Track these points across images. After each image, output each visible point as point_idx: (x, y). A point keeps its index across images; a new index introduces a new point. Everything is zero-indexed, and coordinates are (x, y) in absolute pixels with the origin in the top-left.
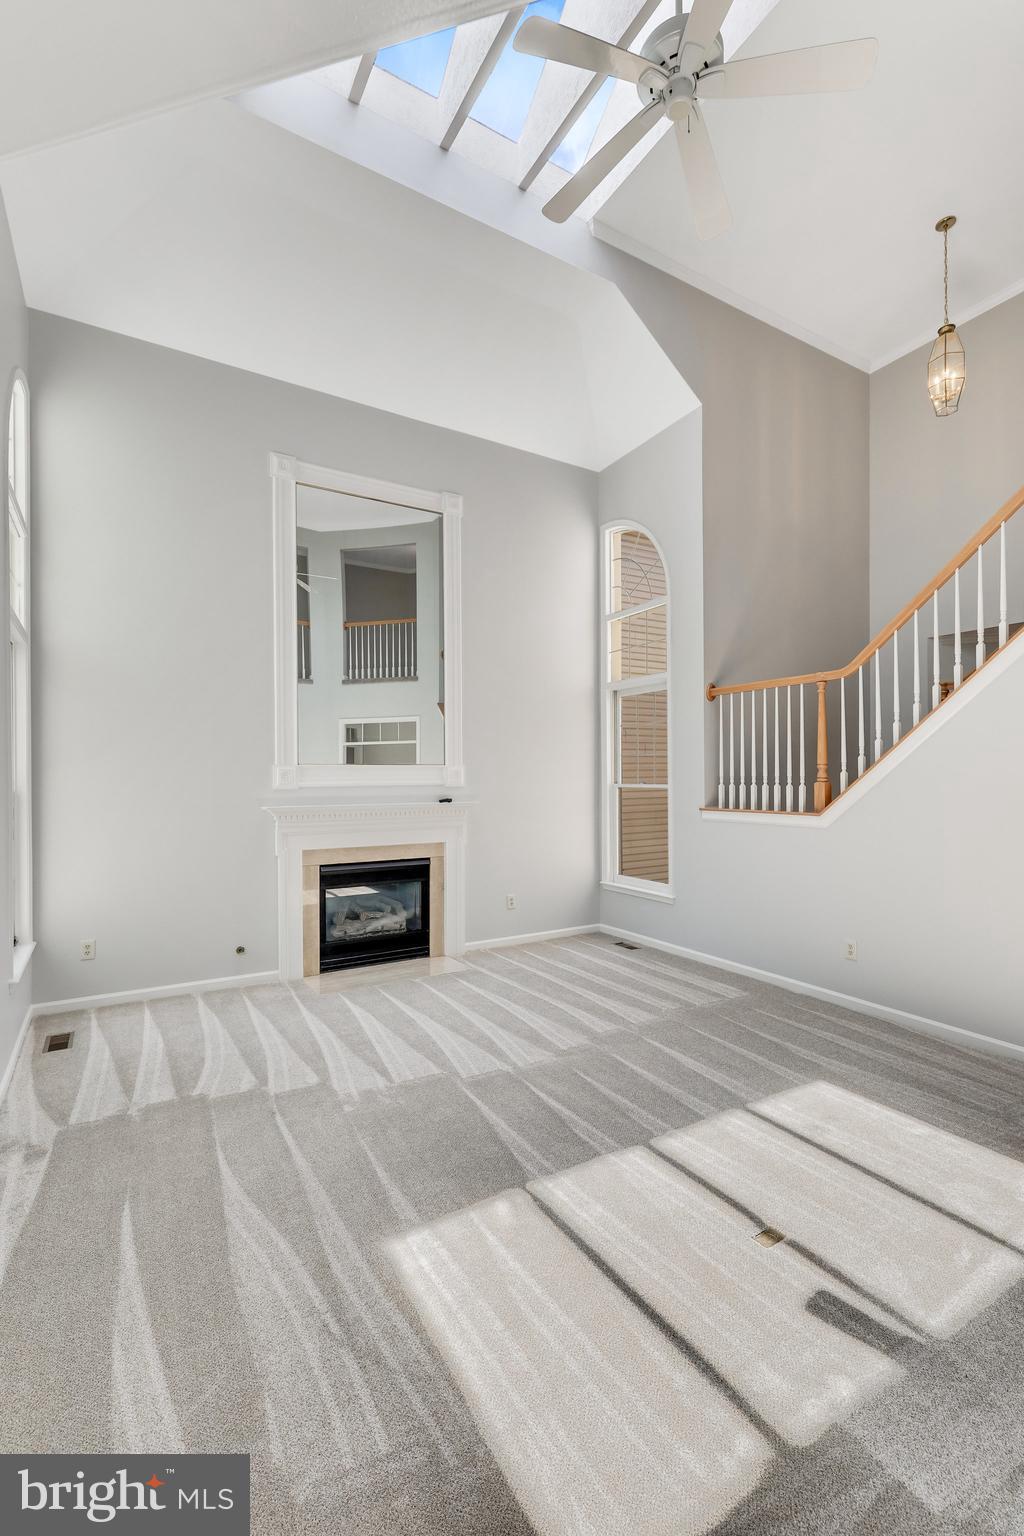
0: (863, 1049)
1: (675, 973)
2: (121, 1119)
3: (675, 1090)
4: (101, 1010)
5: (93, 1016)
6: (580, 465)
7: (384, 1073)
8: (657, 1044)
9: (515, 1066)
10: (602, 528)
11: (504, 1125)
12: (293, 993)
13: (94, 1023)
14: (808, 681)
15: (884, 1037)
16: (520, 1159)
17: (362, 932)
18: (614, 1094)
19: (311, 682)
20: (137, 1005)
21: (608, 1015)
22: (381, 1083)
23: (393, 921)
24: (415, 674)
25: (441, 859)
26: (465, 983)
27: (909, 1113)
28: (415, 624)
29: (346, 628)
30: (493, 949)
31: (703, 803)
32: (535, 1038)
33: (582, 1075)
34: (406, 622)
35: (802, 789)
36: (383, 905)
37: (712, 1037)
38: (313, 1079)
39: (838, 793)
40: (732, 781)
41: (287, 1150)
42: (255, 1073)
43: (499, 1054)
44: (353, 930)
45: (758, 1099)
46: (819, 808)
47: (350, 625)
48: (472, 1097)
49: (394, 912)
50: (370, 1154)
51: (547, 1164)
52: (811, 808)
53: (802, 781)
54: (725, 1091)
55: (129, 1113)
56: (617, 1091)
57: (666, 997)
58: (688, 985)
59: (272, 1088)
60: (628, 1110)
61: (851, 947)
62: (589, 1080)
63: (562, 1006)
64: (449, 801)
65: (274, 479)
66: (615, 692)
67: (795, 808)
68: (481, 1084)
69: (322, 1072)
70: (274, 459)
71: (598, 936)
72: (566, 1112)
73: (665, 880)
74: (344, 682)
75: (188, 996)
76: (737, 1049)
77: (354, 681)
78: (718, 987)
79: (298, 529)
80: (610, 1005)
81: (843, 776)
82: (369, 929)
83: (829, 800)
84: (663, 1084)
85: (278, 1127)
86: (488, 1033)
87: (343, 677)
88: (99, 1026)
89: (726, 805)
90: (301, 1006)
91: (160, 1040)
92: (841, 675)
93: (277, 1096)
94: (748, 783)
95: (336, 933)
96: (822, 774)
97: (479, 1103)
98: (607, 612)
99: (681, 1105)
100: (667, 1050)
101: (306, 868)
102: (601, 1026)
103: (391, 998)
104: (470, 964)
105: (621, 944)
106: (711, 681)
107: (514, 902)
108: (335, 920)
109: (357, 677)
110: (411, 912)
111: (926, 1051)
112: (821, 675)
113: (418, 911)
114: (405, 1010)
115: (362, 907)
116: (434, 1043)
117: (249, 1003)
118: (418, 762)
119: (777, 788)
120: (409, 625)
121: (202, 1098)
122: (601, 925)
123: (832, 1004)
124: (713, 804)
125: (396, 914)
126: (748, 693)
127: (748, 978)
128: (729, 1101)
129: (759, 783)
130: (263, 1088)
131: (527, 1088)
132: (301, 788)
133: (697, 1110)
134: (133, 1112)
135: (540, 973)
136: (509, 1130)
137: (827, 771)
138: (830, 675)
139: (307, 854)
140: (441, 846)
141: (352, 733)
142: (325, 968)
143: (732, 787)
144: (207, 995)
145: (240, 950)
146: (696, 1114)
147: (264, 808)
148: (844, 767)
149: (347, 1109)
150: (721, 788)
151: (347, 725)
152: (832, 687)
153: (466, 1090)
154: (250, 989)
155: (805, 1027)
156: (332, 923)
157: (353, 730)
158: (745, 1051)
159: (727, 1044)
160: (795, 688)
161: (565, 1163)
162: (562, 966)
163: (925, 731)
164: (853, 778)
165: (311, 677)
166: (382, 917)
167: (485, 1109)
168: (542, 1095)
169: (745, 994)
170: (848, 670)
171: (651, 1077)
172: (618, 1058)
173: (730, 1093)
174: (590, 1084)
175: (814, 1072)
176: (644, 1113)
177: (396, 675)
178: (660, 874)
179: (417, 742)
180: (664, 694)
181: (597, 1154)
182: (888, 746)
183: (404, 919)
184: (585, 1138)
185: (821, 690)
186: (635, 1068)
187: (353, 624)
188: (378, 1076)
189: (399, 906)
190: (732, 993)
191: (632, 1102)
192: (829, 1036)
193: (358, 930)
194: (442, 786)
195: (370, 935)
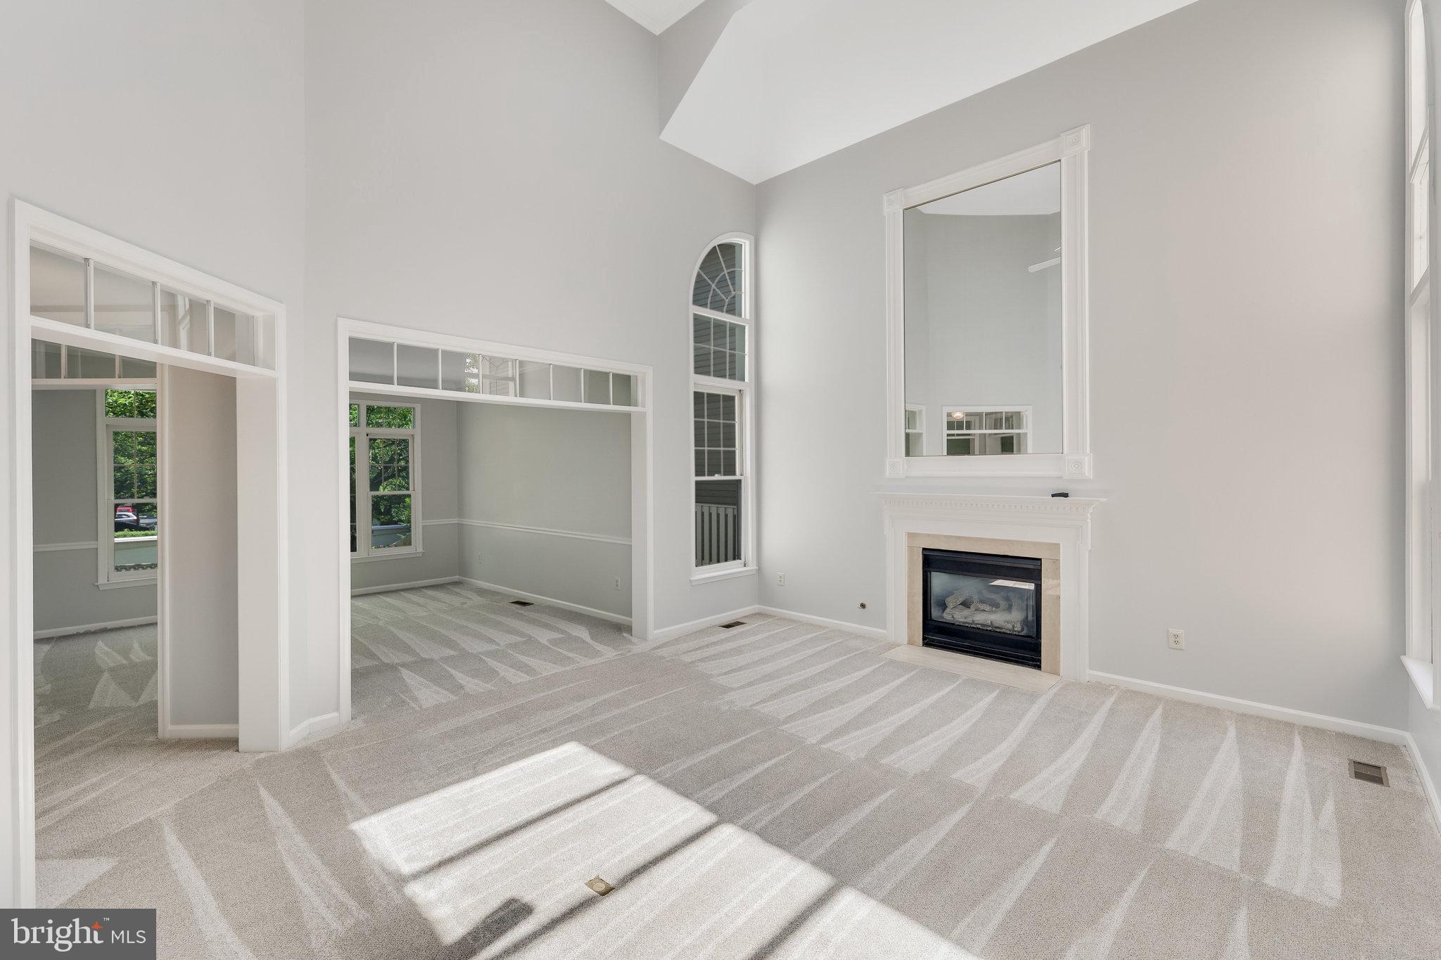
12: (869, 648)
23: (1004, 620)
25: (1056, 562)
64: (1066, 495)
82: (977, 620)
95: (945, 615)
101: (908, 548)
108: (944, 603)
113: (1028, 616)
125: (1011, 612)
132: (907, 477)
139: (910, 536)
140: (1055, 547)
142: (927, 642)
145: (863, 606)
156: (938, 605)
166: (993, 611)
183: (1018, 620)
193: (966, 618)
194: (1060, 478)
195: (979, 626)
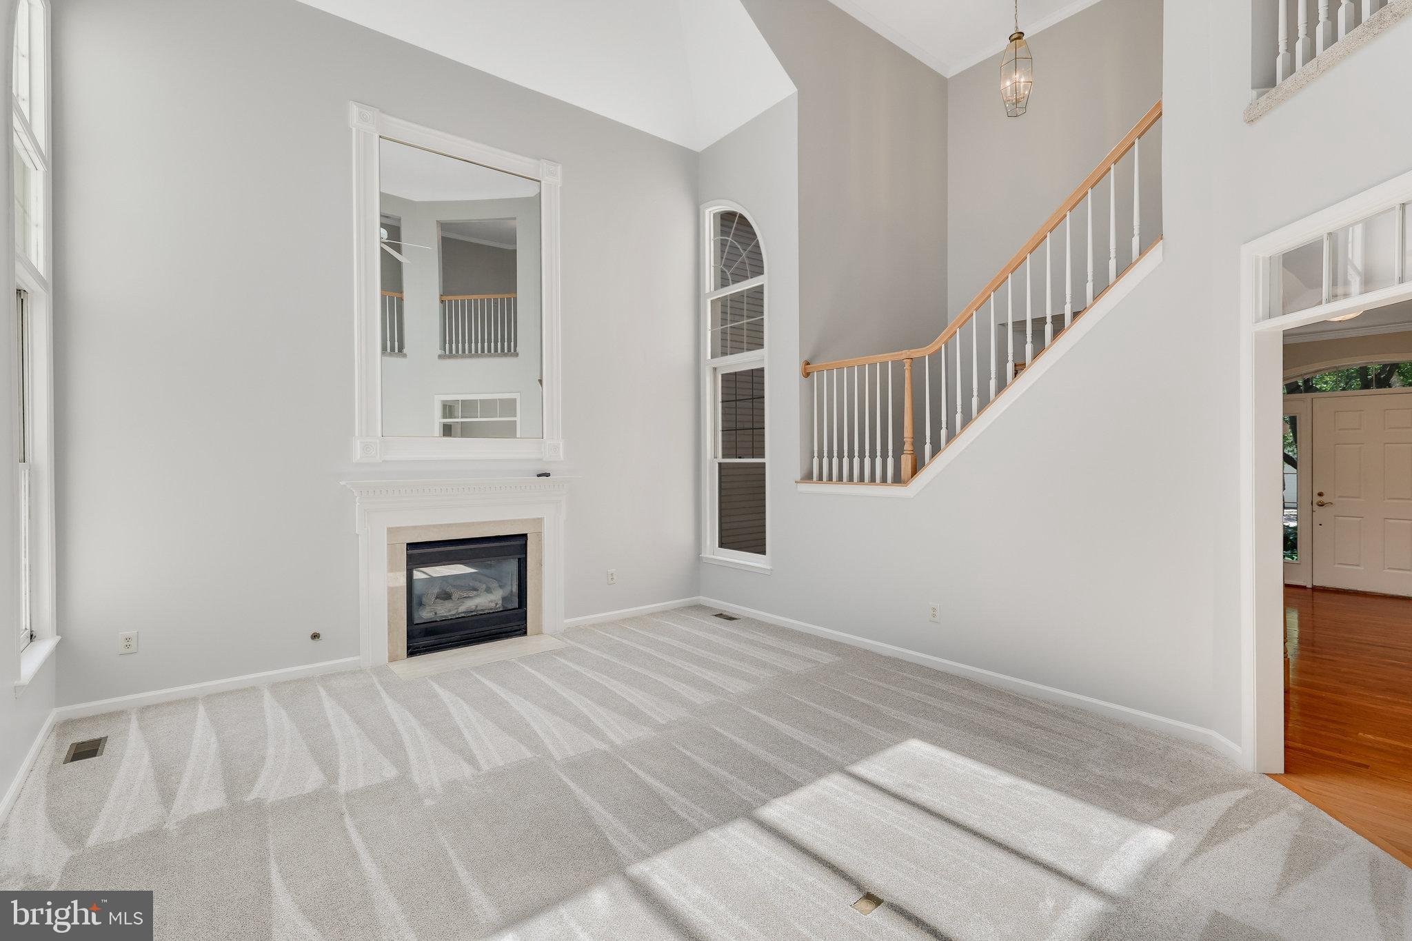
0: (947, 706)
1: (771, 641)
2: (156, 834)
3: (773, 759)
4: (144, 709)
5: (134, 717)
6: (681, 145)
7: (471, 760)
8: (754, 712)
9: (612, 744)
10: (701, 207)
11: (599, 808)
12: (375, 680)
13: (134, 725)
14: (896, 358)
15: (965, 693)
16: (615, 843)
17: (453, 612)
18: (713, 767)
19: (405, 356)
20: (192, 701)
21: (708, 686)
22: (468, 771)
23: (488, 600)
24: (515, 350)
25: (539, 534)
26: (563, 660)
27: (993, 765)
28: (515, 299)
29: (442, 302)
30: (593, 625)
31: (798, 478)
32: (634, 714)
33: (681, 749)
34: (506, 296)
35: (890, 461)
36: (477, 584)
37: (808, 703)
38: (391, 772)
39: (923, 465)
40: (825, 454)
41: (355, 855)
42: (324, 771)
43: (597, 733)
44: (445, 610)
45: (854, 762)
46: (906, 479)
47: (447, 298)
48: (565, 779)
49: (488, 590)
50: (451, 853)
51: (644, 847)
52: (897, 479)
53: (890, 453)
54: (821, 756)
55: (166, 826)
56: (716, 763)
57: (764, 665)
58: (784, 652)
59: (343, 786)
60: (727, 782)
61: (934, 609)
62: (688, 753)
63: (661, 679)
64: (547, 475)
65: (354, 129)
66: (715, 369)
67: (884, 480)
68: (577, 767)
69: (402, 765)
70: (354, 109)
71: (699, 607)
72: (663, 789)
73: (763, 552)
74: (440, 357)
75: (254, 688)
76: (832, 712)
77: (451, 356)
78: (812, 653)
79: (381, 194)
80: (709, 675)
81: (928, 448)
82: (463, 608)
83: (915, 472)
84: (761, 753)
85: (345, 830)
86: (585, 711)
87: (440, 352)
88: (141, 728)
89: (820, 478)
90: (384, 694)
91: (214, 739)
92: (925, 352)
93: (347, 794)
94: (840, 457)
95: (425, 615)
96: (908, 447)
97: (572, 785)
98: (707, 290)
99: (779, 773)
100: (765, 718)
101: (391, 546)
102: (701, 698)
103: (484, 680)
104: (569, 641)
105: (720, 615)
106: (806, 358)
107: (614, 577)
108: (424, 600)
109: (454, 352)
110: (508, 589)
111: (1003, 704)
112: (905, 354)
113: (515, 589)
114: (498, 692)
115: (454, 586)
116: (528, 725)
117: (323, 693)
118: (518, 435)
119: (867, 461)
120: (509, 300)
121: (258, 803)
122: (701, 597)
123: (918, 665)
124: (808, 477)
125: (491, 592)
126: (840, 369)
127: (840, 643)
128: (824, 767)
129: (851, 457)
130: (333, 786)
131: (625, 766)
132: (385, 461)
133: (795, 777)
134: (171, 826)
135: (641, 648)
136: (604, 812)
137: (913, 444)
138: (916, 353)
139: (391, 531)
140: (539, 521)
141: (448, 409)
142: (413, 651)
143: (825, 460)
144: (275, 687)
145: (315, 636)
146: (793, 781)
147: (342, 483)
148: (928, 440)
149: (428, 802)
150: (816, 460)
151: (443, 401)
152: (917, 363)
153: (559, 773)
154: (326, 678)
155: (894, 688)
156: (421, 604)
157: (450, 406)
158: (840, 715)
159: (822, 709)
160: (884, 365)
161: (663, 845)
162: (661, 639)
163: (1001, 405)
164: (936, 450)
165: (405, 351)
166: (476, 596)
167: (578, 791)
168: (640, 773)
169: (837, 658)
170: (930, 349)
171: (750, 747)
172: (718, 729)
173: (826, 758)
174: (689, 758)
175: (903, 731)
176: (743, 784)
177: (496, 350)
178: (758, 546)
179: (518, 419)
180: (762, 370)
181: (695, 832)
182: (967, 420)
183: (500, 597)
184: (684, 815)
185: (907, 367)
186: (734, 738)
187: (450, 298)
188: (465, 765)
189: (495, 585)
190: (826, 658)
191: (731, 773)
192: (916, 695)
193: (450, 611)
194: (540, 460)
195: (463, 615)
